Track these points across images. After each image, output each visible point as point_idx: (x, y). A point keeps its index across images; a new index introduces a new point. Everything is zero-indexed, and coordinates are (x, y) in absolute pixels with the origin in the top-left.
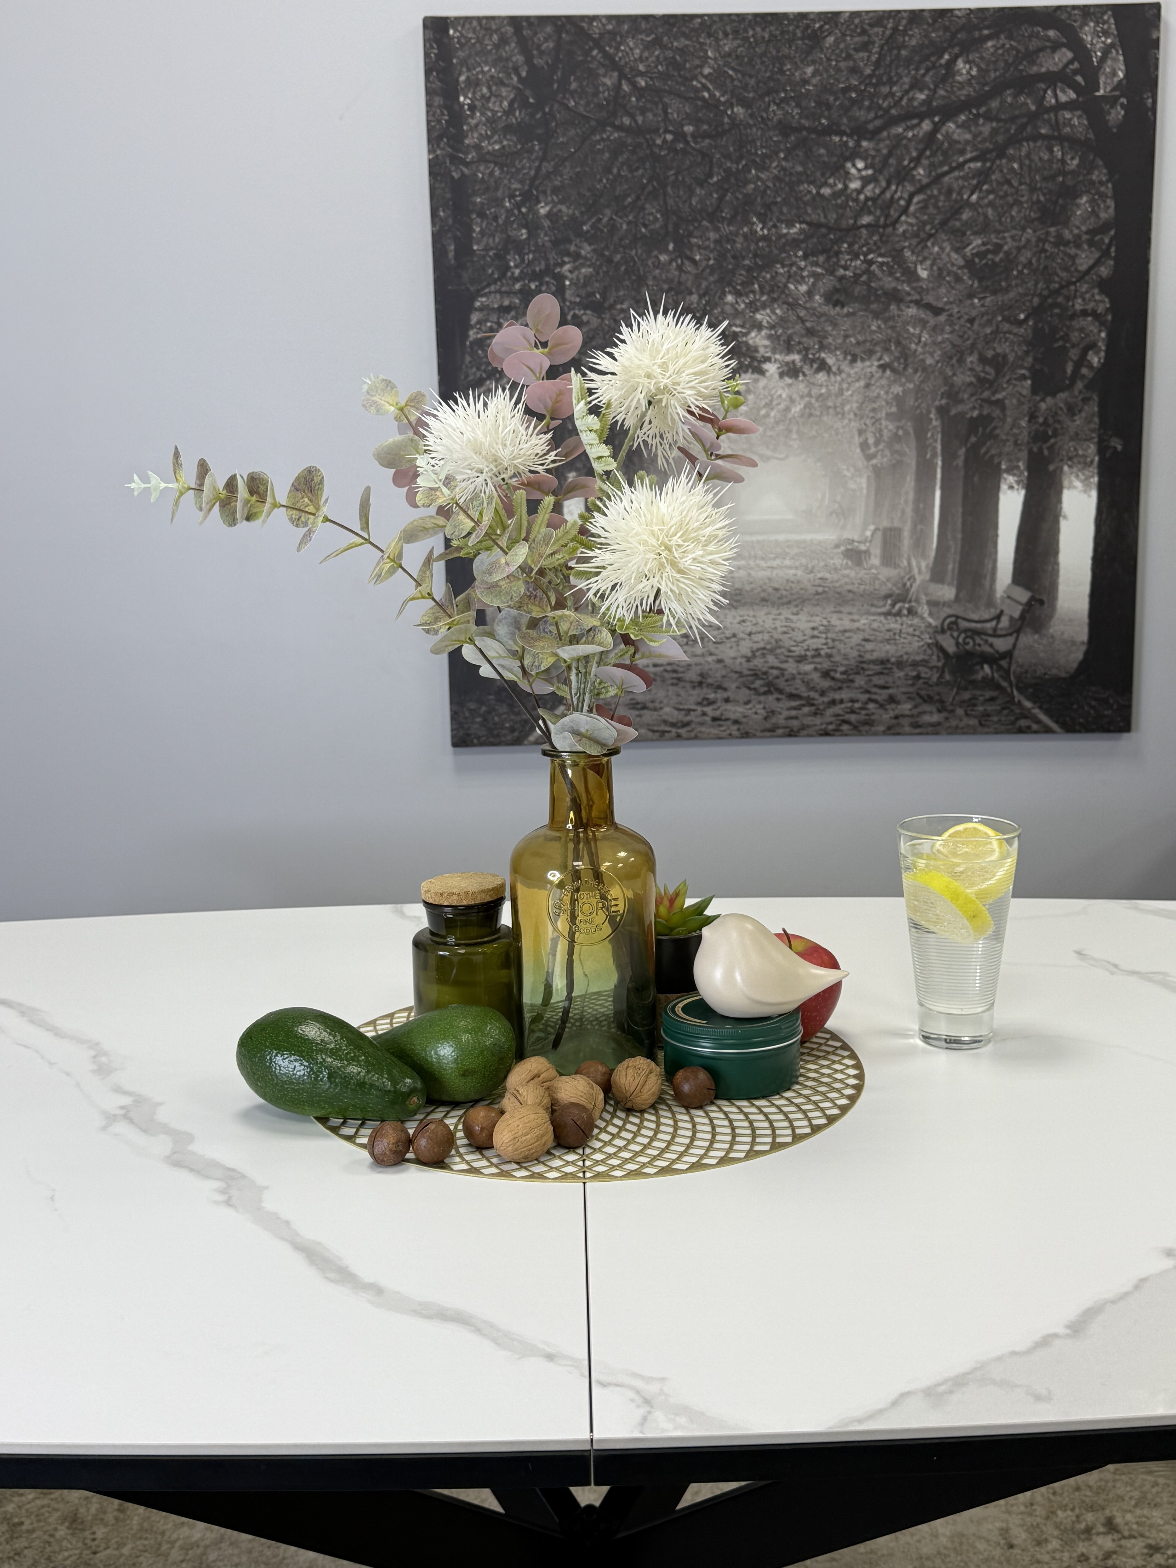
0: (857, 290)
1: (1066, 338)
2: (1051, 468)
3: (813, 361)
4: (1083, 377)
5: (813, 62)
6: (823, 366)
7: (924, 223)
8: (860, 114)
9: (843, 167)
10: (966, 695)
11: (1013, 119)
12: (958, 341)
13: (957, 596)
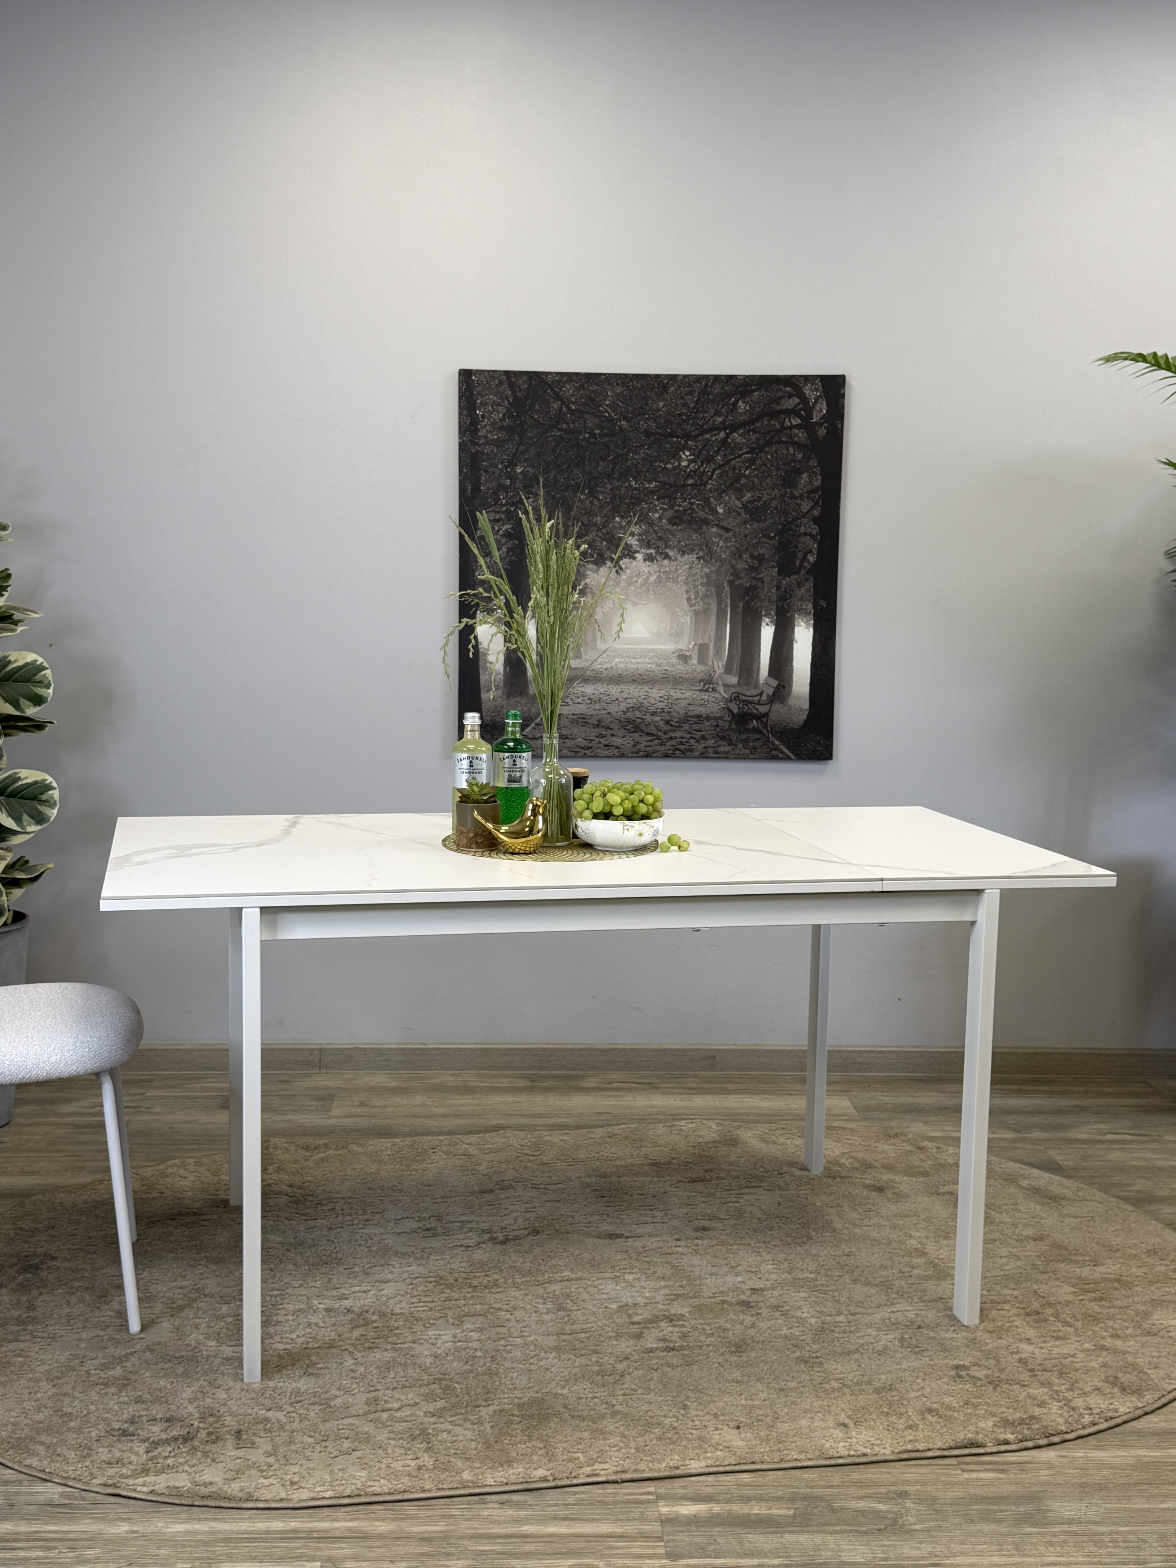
0: (685, 517)
1: (796, 547)
2: (789, 615)
3: (662, 553)
4: (805, 567)
5: (663, 400)
6: (667, 556)
7: (721, 485)
8: (688, 428)
9: (678, 454)
10: (744, 737)
11: (768, 433)
12: (739, 547)
13: (739, 682)
